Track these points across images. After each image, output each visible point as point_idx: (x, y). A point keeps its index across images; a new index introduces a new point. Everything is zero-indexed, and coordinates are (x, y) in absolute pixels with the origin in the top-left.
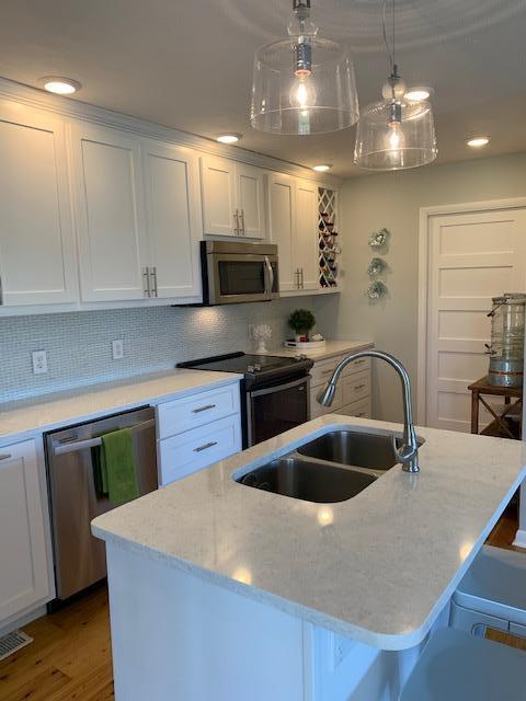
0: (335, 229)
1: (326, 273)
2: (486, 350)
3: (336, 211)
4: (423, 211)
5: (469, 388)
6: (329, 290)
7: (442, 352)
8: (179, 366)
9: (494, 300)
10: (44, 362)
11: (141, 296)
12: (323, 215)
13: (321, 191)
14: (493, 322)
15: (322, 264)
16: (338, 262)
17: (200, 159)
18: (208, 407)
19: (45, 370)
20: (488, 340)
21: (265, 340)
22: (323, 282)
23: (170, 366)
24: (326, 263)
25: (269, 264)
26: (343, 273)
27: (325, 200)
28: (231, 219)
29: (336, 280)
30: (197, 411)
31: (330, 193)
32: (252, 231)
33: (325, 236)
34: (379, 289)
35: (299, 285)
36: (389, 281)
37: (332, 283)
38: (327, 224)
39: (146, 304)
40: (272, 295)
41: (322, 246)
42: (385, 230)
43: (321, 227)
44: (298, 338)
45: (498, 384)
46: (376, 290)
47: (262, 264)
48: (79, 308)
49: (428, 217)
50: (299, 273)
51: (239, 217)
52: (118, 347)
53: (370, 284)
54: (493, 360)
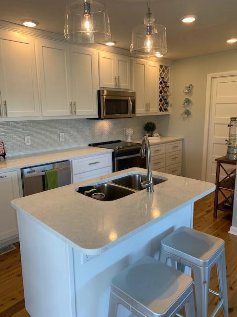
0: (169, 84)
1: (163, 105)
2: (227, 142)
3: (169, 76)
4: (209, 76)
5: (216, 160)
6: (164, 113)
7: (215, 143)
8: (90, 145)
9: (231, 118)
10: (30, 141)
11: (69, 114)
12: (162, 78)
13: (161, 66)
14: (230, 129)
15: (161, 100)
16: (169, 100)
17: (98, 54)
18: (96, 163)
19: (30, 144)
20: (227, 138)
21: (130, 135)
22: (161, 109)
23: (86, 145)
24: (163, 101)
25: (130, 101)
26: (171, 105)
27: (163, 71)
28: (113, 80)
29: (168, 108)
30: (90, 164)
31: (166, 67)
32: (124, 85)
33: (163, 88)
34: (187, 113)
35: (148, 110)
36: (192, 109)
37: (166, 110)
38: (164, 82)
39: (71, 118)
40: (132, 115)
41: (161, 92)
42: (191, 85)
43: (161, 83)
44: (147, 135)
45: (230, 158)
46: (186, 113)
47: (127, 101)
48: (41, 119)
49: (212, 78)
50: (148, 105)
51: (117, 79)
52: (62, 136)
53: (183, 110)
54: (229, 147)
